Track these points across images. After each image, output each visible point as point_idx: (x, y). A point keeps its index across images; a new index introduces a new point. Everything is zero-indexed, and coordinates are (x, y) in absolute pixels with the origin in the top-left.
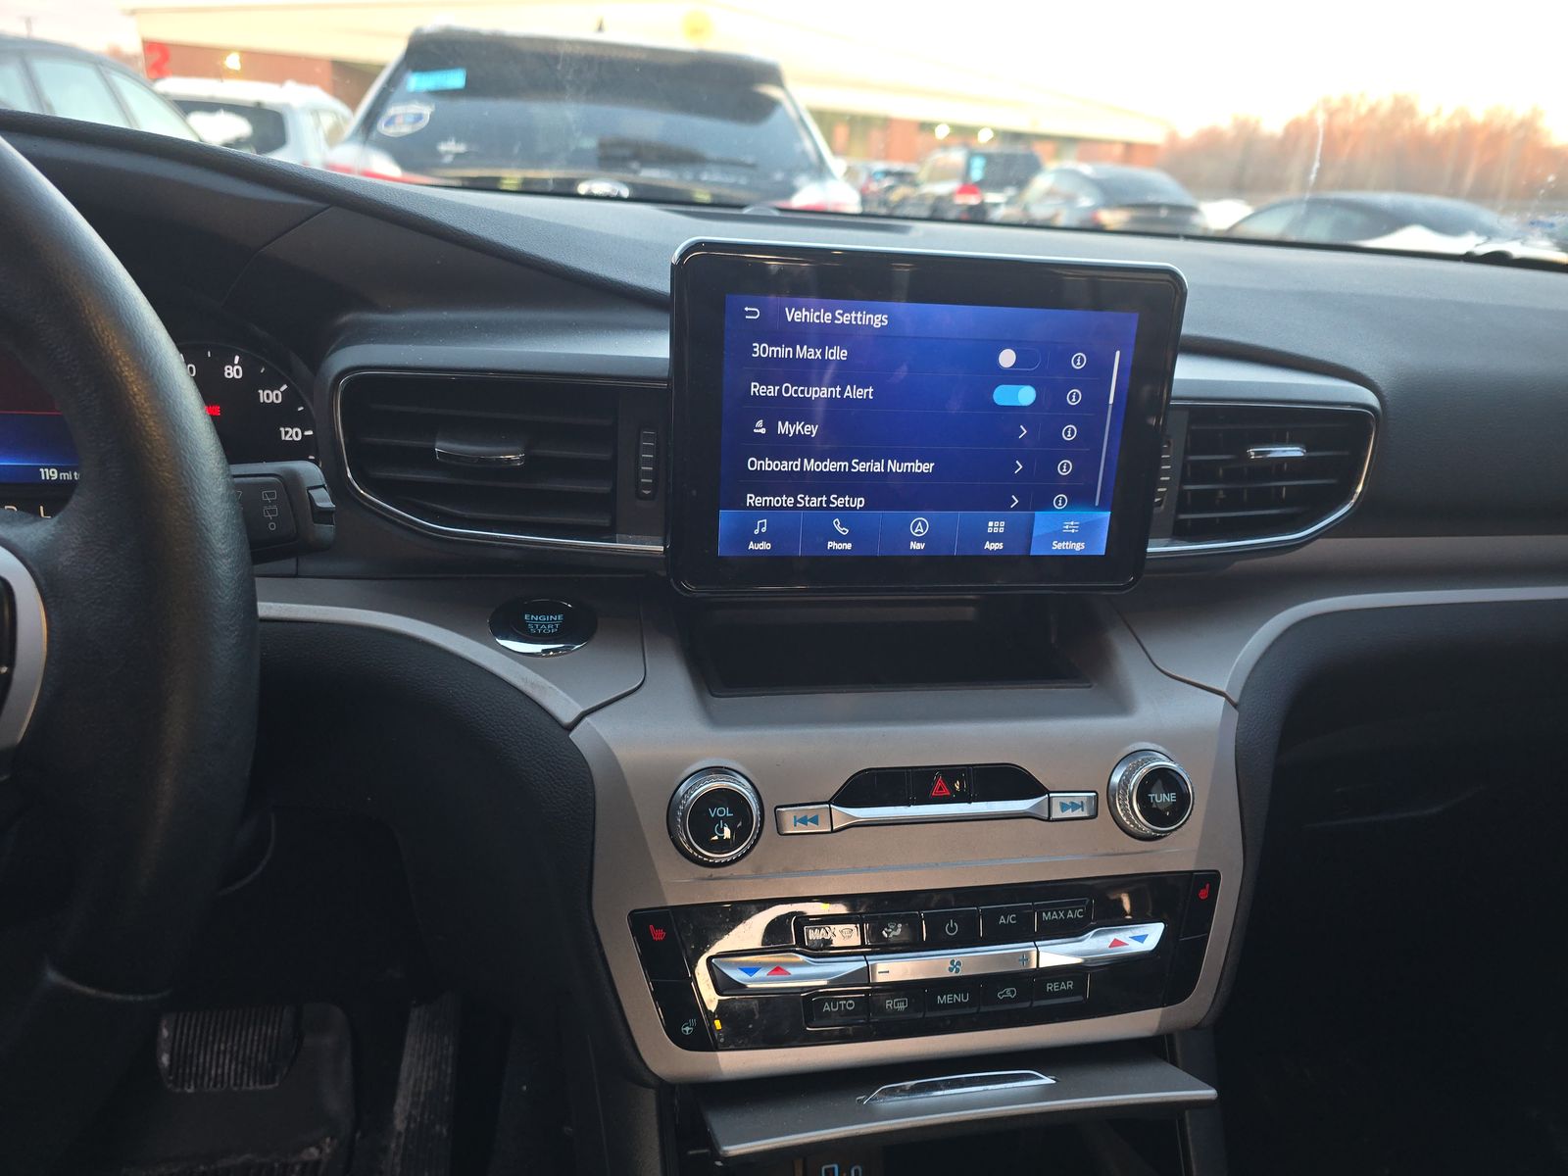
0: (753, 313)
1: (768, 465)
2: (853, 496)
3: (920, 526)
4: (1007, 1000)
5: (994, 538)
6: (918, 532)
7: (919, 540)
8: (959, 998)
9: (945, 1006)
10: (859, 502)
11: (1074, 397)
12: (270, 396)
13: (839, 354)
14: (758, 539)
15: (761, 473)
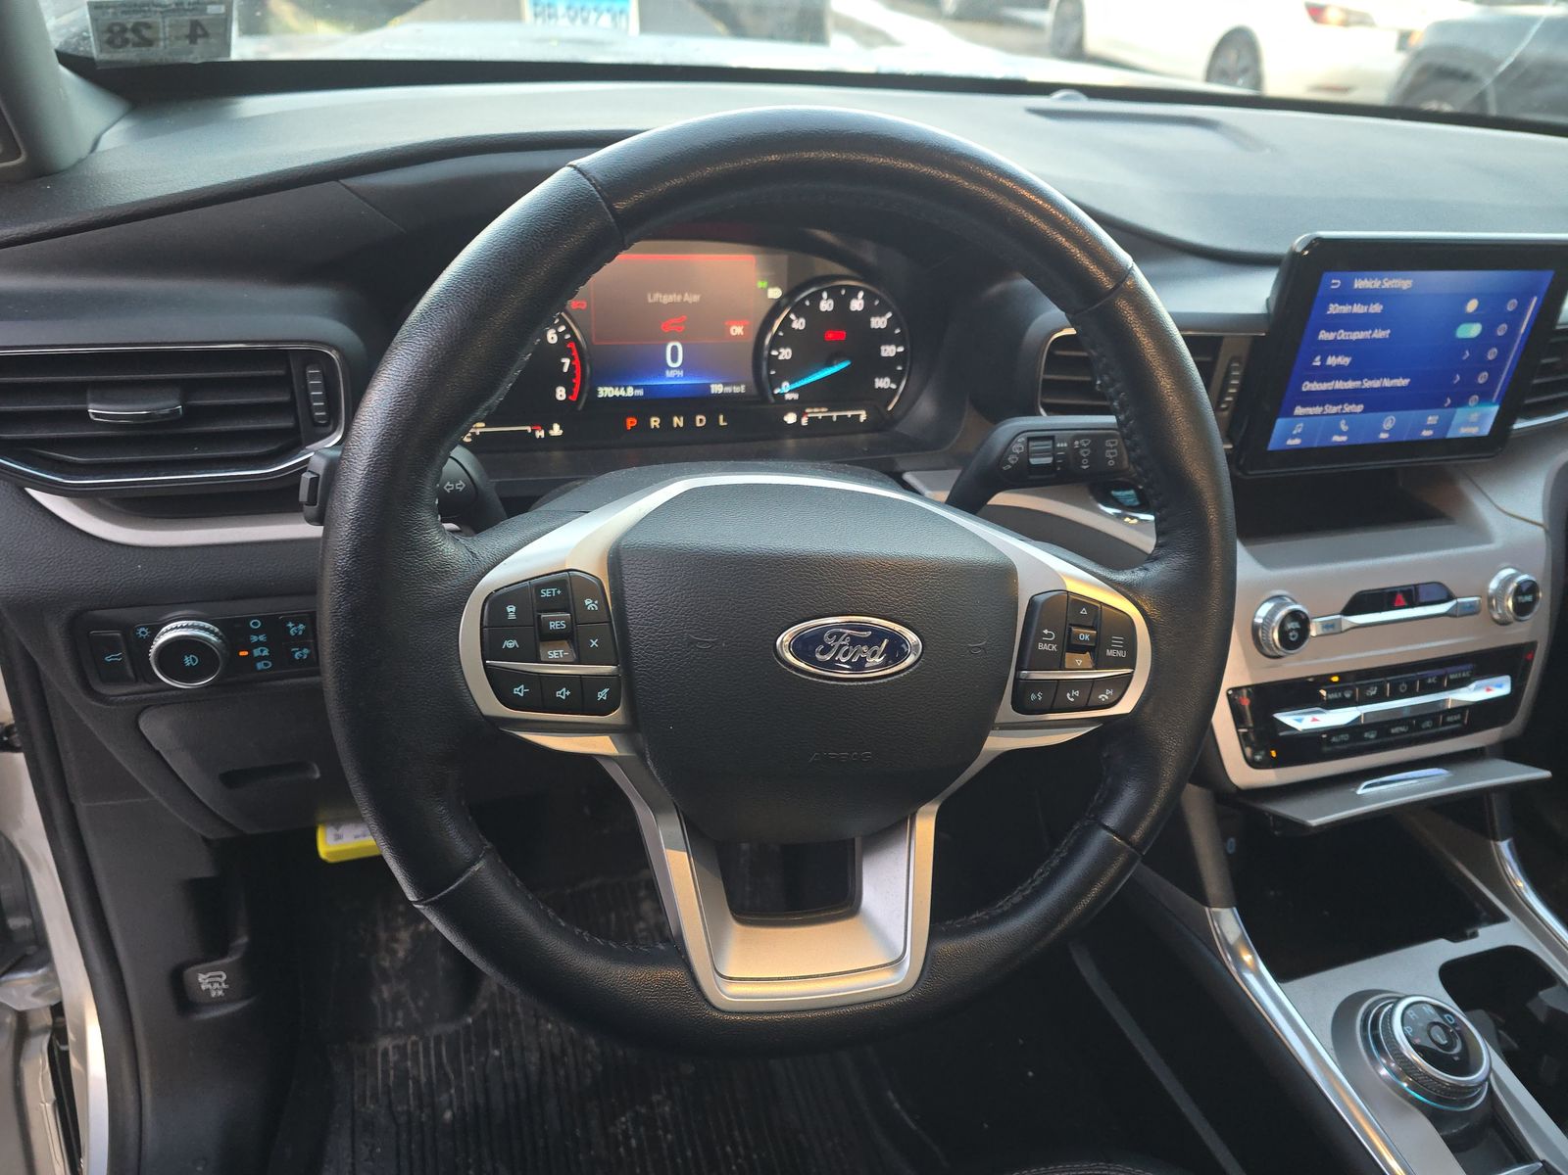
0: (1336, 283)
1: (1315, 386)
2: (1357, 404)
3: (1389, 421)
4: (1428, 728)
5: (1429, 427)
6: (1388, 425)
7: (1386, 431)
8: (1402, 729)
9: (1396, 734)
10: (1360, 408)
11: (1502, 330)
12: (879, 323)
13: (1376, 308)
14: (1293, 437)
15: (1310, 392)
